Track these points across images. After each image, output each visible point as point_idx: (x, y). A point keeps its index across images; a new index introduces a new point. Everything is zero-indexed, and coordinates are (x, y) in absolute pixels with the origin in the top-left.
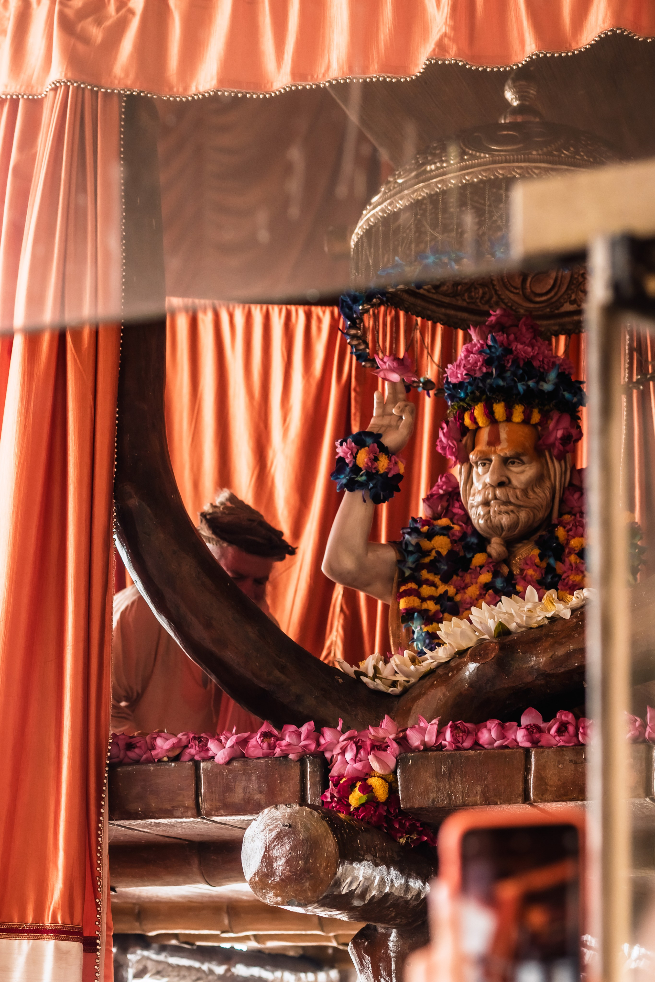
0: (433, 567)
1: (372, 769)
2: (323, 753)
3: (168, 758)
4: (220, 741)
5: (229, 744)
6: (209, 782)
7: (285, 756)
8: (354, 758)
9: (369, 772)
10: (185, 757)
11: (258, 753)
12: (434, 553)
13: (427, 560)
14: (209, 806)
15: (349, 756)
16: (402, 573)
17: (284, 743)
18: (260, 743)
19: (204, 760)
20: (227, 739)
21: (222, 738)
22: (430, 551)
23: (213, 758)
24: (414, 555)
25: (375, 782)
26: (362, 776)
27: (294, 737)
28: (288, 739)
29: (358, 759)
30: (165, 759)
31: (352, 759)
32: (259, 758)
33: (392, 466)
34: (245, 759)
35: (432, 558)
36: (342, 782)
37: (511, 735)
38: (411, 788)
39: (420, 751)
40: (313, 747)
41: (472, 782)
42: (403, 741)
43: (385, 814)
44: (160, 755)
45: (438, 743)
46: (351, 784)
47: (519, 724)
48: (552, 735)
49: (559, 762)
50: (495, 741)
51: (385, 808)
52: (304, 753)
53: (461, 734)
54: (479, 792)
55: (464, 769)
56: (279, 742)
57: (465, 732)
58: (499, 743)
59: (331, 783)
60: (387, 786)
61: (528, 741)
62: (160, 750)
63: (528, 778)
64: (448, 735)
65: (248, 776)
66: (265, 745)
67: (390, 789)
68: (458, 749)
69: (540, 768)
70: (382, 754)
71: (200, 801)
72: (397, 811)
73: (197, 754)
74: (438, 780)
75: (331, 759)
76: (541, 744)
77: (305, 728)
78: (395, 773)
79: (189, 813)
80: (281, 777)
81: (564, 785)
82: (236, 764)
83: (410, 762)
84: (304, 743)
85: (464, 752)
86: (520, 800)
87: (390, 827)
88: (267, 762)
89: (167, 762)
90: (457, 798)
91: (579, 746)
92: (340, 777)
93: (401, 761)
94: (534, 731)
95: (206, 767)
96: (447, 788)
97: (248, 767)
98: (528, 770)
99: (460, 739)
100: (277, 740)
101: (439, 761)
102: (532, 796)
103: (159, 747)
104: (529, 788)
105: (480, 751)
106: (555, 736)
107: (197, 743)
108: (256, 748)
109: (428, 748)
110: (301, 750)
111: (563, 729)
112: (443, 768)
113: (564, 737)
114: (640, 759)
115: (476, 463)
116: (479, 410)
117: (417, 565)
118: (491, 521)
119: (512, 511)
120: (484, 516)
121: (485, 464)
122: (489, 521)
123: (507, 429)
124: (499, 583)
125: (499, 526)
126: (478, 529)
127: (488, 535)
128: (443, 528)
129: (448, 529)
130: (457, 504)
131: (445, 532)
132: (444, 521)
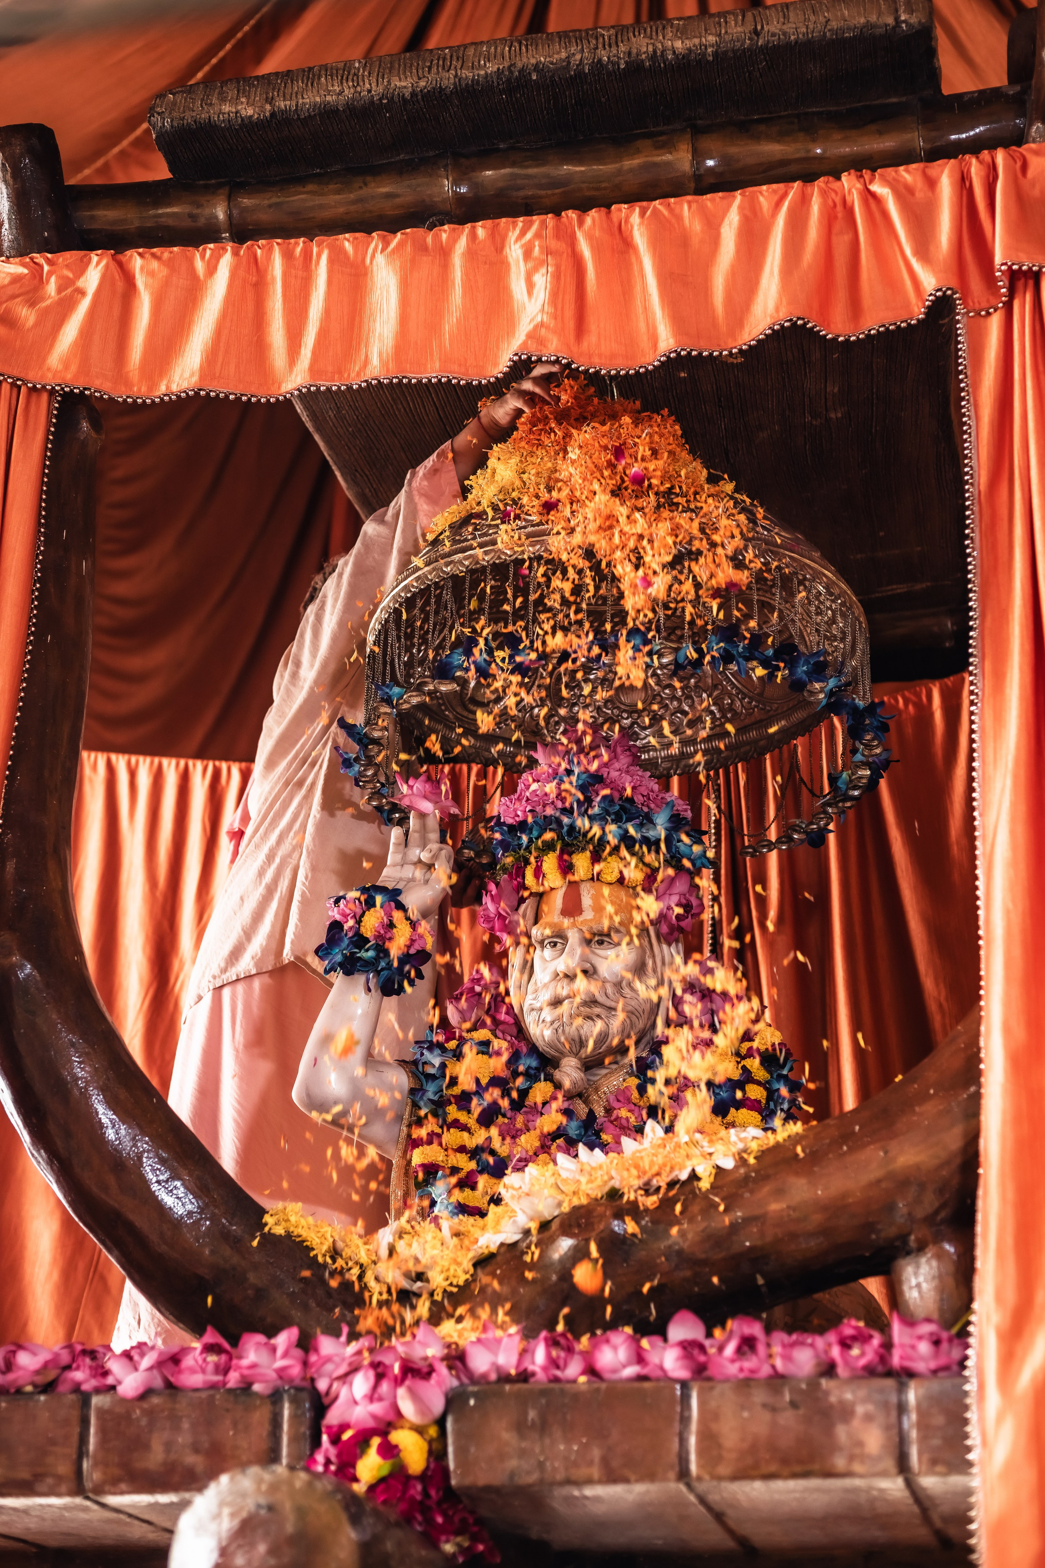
0: (465, 1101)
1: (399, 1414)
2: (312, 1381)
3: (35, 1386)
4: (130, 1358)
5: (146, 1362)
6: (103, 1431)
7: (246, 1386)
8: (369, 1393)
9: (394, 1420)
10: (65, 1386)
11: (196, 1380)
13: (456, 1090)
14: (100, 1474)
15: (359, 1387)
17: (245, 1362)
18: (200, 1362)
19: (98, 1391)
20: (142, 1355)
21: (133, 1354)
23: (113, 1388)
24: (436, 1080)
25: (403, 1438)
26: (382, 1427)
27: (262, 1353)
28: (249, 1356)
29: (376, 1396)
30: (29, 1388)
31: (365, 1396)
32: (196, 1390)
33: (416, 937)
34: (173, 1391)
36: (346, 1436)
37: (653, 1358)
38: (473, 1450)
39: (488, 1383)
40: (296, 1371)
41: (584, 1441)
42: (459, 1364)
43: (419, 1498)
44: (21, 1382)
45: (522, 1368)
46: (363, 1439)
47: (665, 1340)
48: (727, 1359)
49: (743, 1407)
50: (624, 1366)
51: (419, 1487)
52: (279, 1383)
53: (562, 1354)
54: (597, 1460)
55: (569, 1417)
56: (234, 1362)
57: (570, 1350)
58: (631, 1371)
59: (325, 1438)
60: (425, 1446)
61: (686, 1368)
62: (20, 1373)
63: (685, 1435)
64: (540, 1355)
65: (175, 1420)
66: (210, 1368)
67: (430, 1452)
68: (556, 1380)
69: (708, 1416)
70: (423, 1387)
71: (85, 1465)
72: (441, 1493)
73: (86, 1381)
74: (522, 1435)
75: (328, 1393)
76: (707, 1373)
77: (282, 1340)
78: (441, 1422)
79: (63, 1488)
80: (235, 1424)
81: (753, 1449)
82: (155, 1400)
83: (472, 1402)
84: (280, 1363)
85: (568, 1386)
86: (672, 1475)
87: (429, 1521)
88: (212, 1397)
89: (31, 1394)
90: (557, 1469)
91: (778, 1379)
92: (344, 1427)
93: (454, 1401)
94: (696, 1352)
95: (100, 1404)
96: (537, 1450)
97: (177, 1406)
98: (685, 1420)
99: (561, 1363)
100: (231, 1359)
101: (524, 1401)
102: (693, 1467)
103: (20, 1368)
104: (687, 1453)
105: (598, 1384)
106: (733, 1361)
107: (88, 1361)
108: (193, 1371)
109: (504, 1378)
110: (274, 1375)
111: (746, 1348)
112: (532, 1414)
113: (750, 1363)
114: (886, 1405)
115: (542, 943)
116: (550, 863)
117: (441, 1096)
118: (563, 1031)
119: (598, 1016)
120: (552, 1023)
121: (555, 944)
122: (560, 1031)
123: (592, 892)
124: (573, 1129)
125: (577, 1039)
126: (540, 1044)
127: (557, 1054)
128: (481, 1043)
129: (489, 1044)
130: (503, 1008)
131: (485, 1049)
132: (482, 1034)
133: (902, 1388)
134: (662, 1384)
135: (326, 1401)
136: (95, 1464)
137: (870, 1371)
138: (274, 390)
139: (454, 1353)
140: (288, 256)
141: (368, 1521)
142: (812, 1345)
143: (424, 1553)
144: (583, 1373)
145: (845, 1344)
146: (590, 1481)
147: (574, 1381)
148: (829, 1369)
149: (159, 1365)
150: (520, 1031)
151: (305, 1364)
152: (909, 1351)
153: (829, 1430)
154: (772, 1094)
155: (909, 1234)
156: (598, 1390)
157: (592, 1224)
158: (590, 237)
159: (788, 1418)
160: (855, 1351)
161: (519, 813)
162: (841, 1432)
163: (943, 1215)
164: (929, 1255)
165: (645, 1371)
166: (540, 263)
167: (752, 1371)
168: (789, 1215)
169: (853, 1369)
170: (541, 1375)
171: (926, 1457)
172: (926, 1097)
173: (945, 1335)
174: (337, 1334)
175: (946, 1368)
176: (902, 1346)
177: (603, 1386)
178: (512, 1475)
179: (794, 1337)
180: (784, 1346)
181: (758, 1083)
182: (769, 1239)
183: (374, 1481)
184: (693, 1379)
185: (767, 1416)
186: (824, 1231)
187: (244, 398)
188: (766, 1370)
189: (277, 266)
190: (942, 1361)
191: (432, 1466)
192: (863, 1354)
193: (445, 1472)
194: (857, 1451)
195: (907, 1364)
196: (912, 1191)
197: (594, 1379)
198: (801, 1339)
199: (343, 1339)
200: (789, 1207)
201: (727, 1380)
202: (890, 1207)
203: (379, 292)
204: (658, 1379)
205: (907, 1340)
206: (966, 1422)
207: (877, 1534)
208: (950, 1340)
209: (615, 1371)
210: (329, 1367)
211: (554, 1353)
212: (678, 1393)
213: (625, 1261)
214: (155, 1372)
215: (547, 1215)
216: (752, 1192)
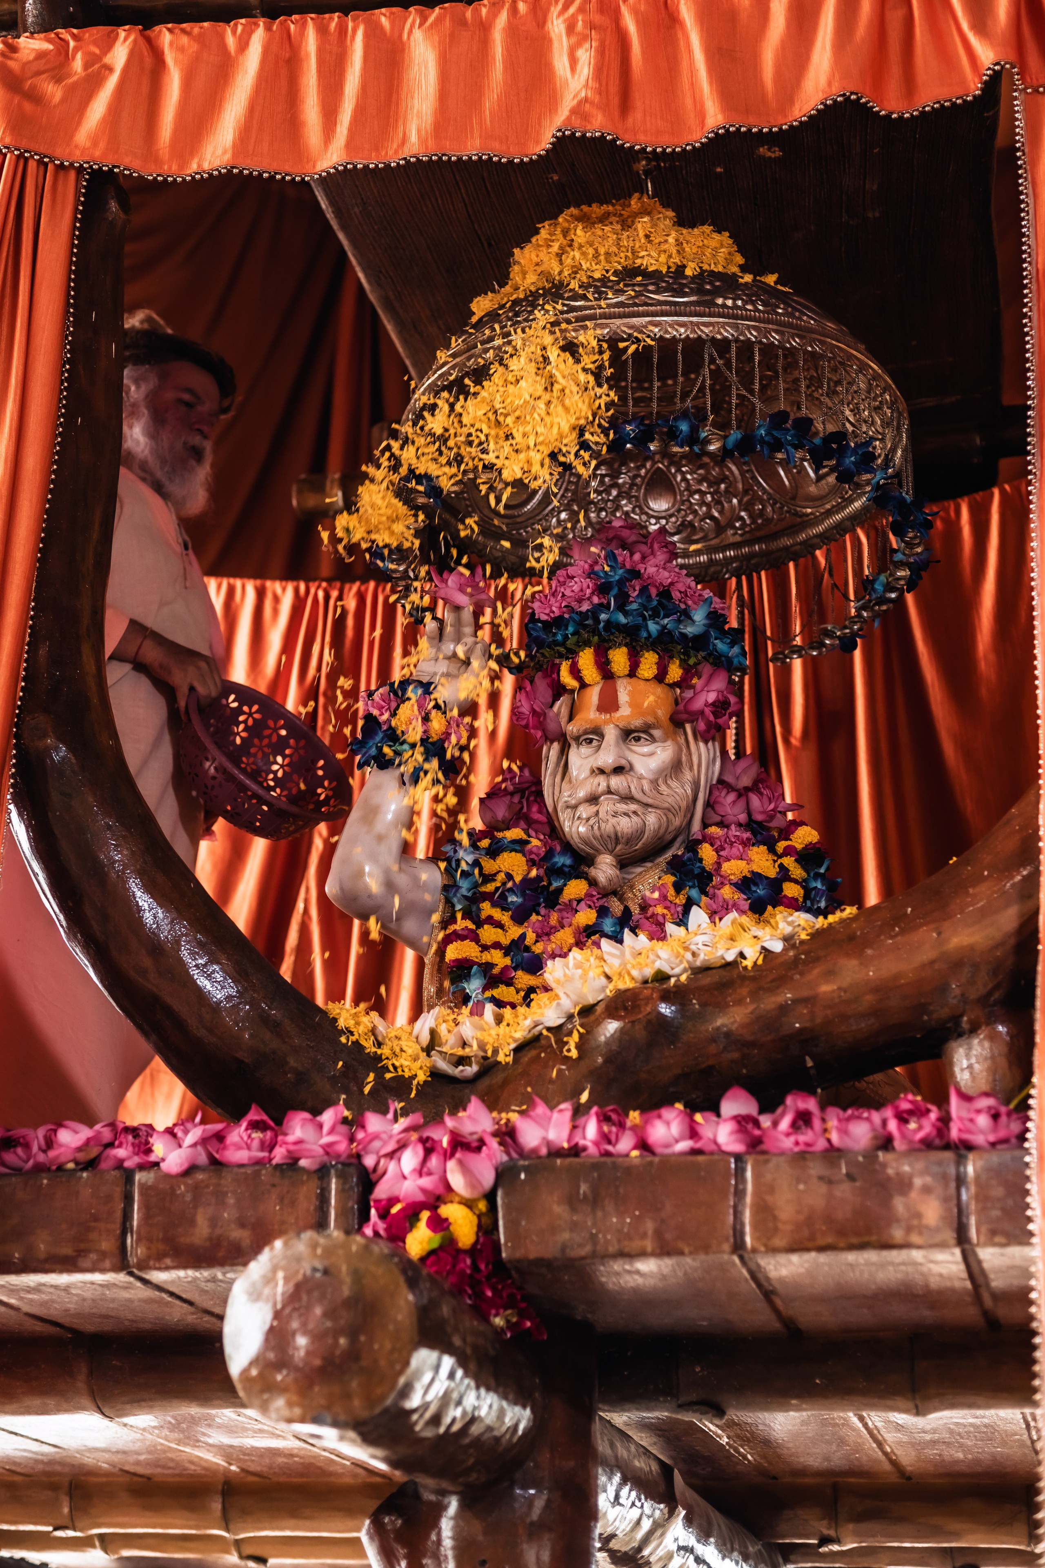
0: (498, 899)
1: (449, 1188)
2: (358, 1156)
3: (77, 1163)
4: (174, 1135)
5: (190, 1139)
6: (146, 1206)
7: (292, 1162)
8: (418, 1168)
9: (443, 1194)
10: (108, 1163)
11: (241, 1156)
12: (501, 877)
13: (490, 887)
14: (144, 1250)
15: (408, 1161)
16: (449, 904)
17: (291, 1138)
18: (245, 1138)
19: (142, 1167)
20: (186, 1132)
21: (176, 1131)
22: (495, 874)
23: (157, 1164)
24: (469, 878)
25: (452, 1211)
26: (432, 1200)
27: (308, 1130)
28: (295, 1132)
29: (425, 1170)
30: (71, 1166)
31: (414, 1170)
32: (241, 1166)
33: (451, 731)
34: (218, 1167)
35: (498, 884)
36: (395, 1210)
37: (707, 1132)
38: (523, 1223)
39: (540, 1157)
40: (342, 1147)
41: (637, 1213)
42: (508, 1140)
43: (468, 1271)
44: (63, 1159)
45: (573, 1143)
46: (412, 1213)
47: (718, 1115)
48: (782, 1133)
49: (798, 1180)
50: (677, 1141)
51: (468, 1261)
52: (326, 1158)
53: (614, 1129)
54: (650, 1233)
55: (621, 1191)
56: (280, 1138)
57: (621, 1126)
58: (684, 1145)
59: (373, 1211)
60: (475, 1220)
61: (740, 1141)
62: (62, 1150)
63: (740, 1208)
64: (591, 1129)
65: (220, 1196)
66: (256, 1144)
67: (480, 1226)
68: (608, 1154)
69: (764, 1189)
70: (473, 1160)
71: (129, 1241)
72: (490, 1267)
73: (129, 1158)
74: (573, 1209)
75: (375, 1169)
76: (763, 1147)
77: (328, 1117)
78: (490, 1197)
79: (107, 1264)
80: (281, 1200)
81: (809, 1221)
82: (200, 1176)
83: (523, 1176)
84: (326, 1140)
85: (621, 1159)
86: (727, 1247)
87: (478, 1295)
88: (257, 1174)
89: (74, 1170)
90: (610, 1241)
91: (833, 1153)
92: (393, 1201)
93: (503, 1175)
94: (750, 1126)
95: (143, 1180)
96: (589, 1223)
97: (223, 1182)
98: (740, 1193)
99: (613, 1138)
100: (276, 1136)
101: (575, 1175)
102: (748, 1239)
103: (61, 1146)
104: (743, 1225)
105: (650, 1158)
106: (788, 1135)
107: (130, 1138)
108: (239, 1148)
109: (556, 1152)
110: (321, 1151)
111: (801, 1123)
112: (584, 1188)
113: (805, 1137)
114: (944, 1177)
115: (577, 739)
116: (586, 659)
117: (474, 893)
118: (599, 828)
119: (635, 813)
120: (588, 820)
121: (591, 741)
122: (596, 828)
123: (629, 688)
124: (608, 925)
125: (613, 836)
126: (576, 841)
127: (591, 851)
128: (514, 842)
129: (522, 843)
130: (535, 809)
131: (518, 848)
132: (515, 833)
133: (960, 1160)
134: (716, 1157)
135: (374, 1177)
136: (139, 1240)
137: (927, 1144)
138: (308, 168)
139: (504, 1129)
140: (322, 31)
141: (425, 1285)
142: (868, 1119)
143: (475, 1323)
144: (635, 1148)
145: (902, 1118)
146: (642, 1254)
147: (627, 1155)
148: (886, 1143)
149: (204, 1141)
150: (553, 830)
151: (352, 1139)
152: (969, 1125)
153: (886, 1202)
154: (808, 892)
155: (962, 1015)
156: (651, 1163)
157: (639, 1006)
158: (635, 12)
159: (844, 1191)
160: (912, 1125)
161: (554, 609)
162: (899, 1204)
163: (996, 995)
164: (982, 1036)
165: (699, 1145)
166: (583, 39)
167: (808, 1145)
168: (840, 997)
169: (911, 1142)
170: (592, 1150)
171: (984, 1229)
172: (979, 879)
173: (1003, 1109)
174: (384, 1112)
175: (1005, 1141)
176: (961, 1119)
177: (656, 1159)
178: (564, 1248)
179: (850, 1112)
180: (840, 1120)
181: (796, 881)
182: (818, 1021)
183: (424, 1253)
184: (748, 1153)
185: (823, 1188)
186: (875, 1012)
187: (278, 177)
188: (821, 1144)
189: (311, 42)
190: (1002, 1133)
191: (481, 1240)
192: (920, 1128)
193: (496, 1246)
194: (915, 1222)
195: (966, 1136)
196: (966, 971)
197: (646, 1153)
198: (856, 1113)
199: (390, 1116)
200: (840, 989)
201: (782, 1153)
202: (944, 988)
203: (416, 68)
204: (712, 1153)
205: (965, 1114)
206: (1027, 1193)
207: (926, 1314)
208: (1009, 1114)
209: (667, 1146)
210: (376, 1144)
211: (605, 1129)
212: (733, 1166)
213: (673, 1043)
214: (199, 1148)
215: (591, 1000)
216: (802, 974)
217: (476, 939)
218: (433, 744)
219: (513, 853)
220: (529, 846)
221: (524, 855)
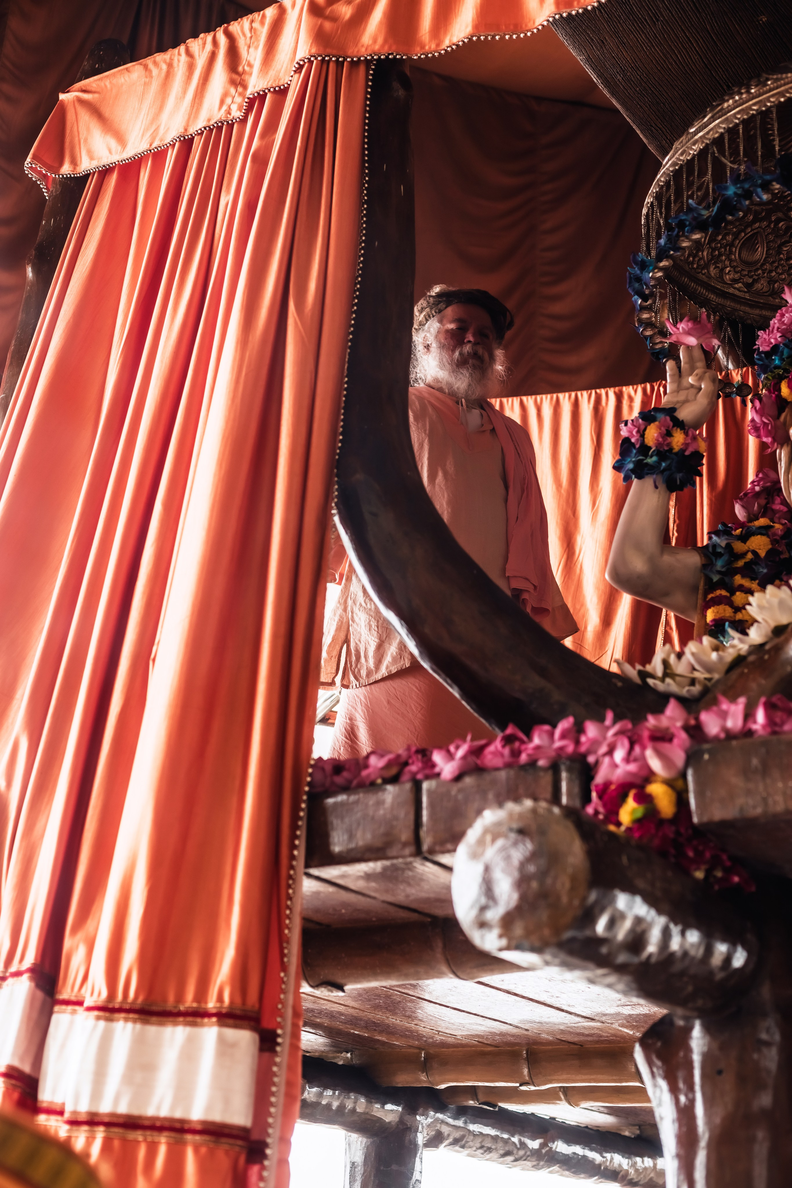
0: (748, 571)
1: (651, 771)
2: (584, 756)
3: (383, 778)
4: (448, 751)
5: (460, 753)
6: (432, 806)
7: (533, 763)
8: (626, 758)
9: (649, 776)
10: (406, 777)
11: (498, 762)
12: (750, 556)
13: (740, 563)
14: (432, 839)
15: (619, 755)
16: (708, 580)
17: (531, 745)
18: (500, 750)
19: (428, 777)
20: (457, 748)
21: (452, 748)
22: (746, 553)
23: (438, 775)
24: (723, 558)
25: (656, 789)
26: (638, 781)
27: (545, 737)
28: (537, 741)
29: (632, 758)
30: (379, 781)
31: (623, 759)
32: (498, 769)
33: (689, 441)
34: (481, 772)
35: (747, 560)
36: (610, 791)
38: (710, 793)
39: (719, 741)
40: (570, 749)
42: (696, 732)
43: (673, 836)
44: (373, 777)
45: (746, 728)
46: (623, 791)
51: (672, 828)
52: (558, 757)
53: (782, 715)
55: (785, 761)
56: (526, 746)
57: (785, 710)
59: (594, 795)
60: (672, 794)
62: (372, 770)
64: (761, 717)
65: (484, 794)
66: (507, 752)
67: (677, 799)
68: (778, 734)
70: (665, 747)
71: (422, 833)
72: (688, 831)
73: (419, 772)
74: (748, 779)
75: (595, 765)
77: (561, 727)
78: (683, 774)
79: (408, 851)
82: (469, 780)
83: (706, 757)
84: (558, 744)
85: (782, 736)
87: (682, 855)
88: (509, 773)
89: (382, 785)
90: (777, 802)
92: (607, 784)
93: (693, 756)
95: (429, 787)
96: (762, 789)
97: (486, 780)
99: (781, 721)
100: (523, 744)
101: (748, 752)
103: (372, 767)
107: (420, 757)
108: (494, 755)
109: (730, 735)
110: (553, 753)
112: (756, 762)
117: (728, 569)
128: (761, 527)
129: (768, 528)
130: (778, 500)
131: (764, 532)
132: (762, 522)
135: (594, 769)
136: (429, 832)
139: (693, 724)
149: (470, 754)
151: (577, 743)
170: (762, 732)
174: (603, 720)
178: (741, 809)
183: (633, 822)
191: (679, 810)
193: (689, 814)
199: (608, 722)
210: (596, 746)
211: (774, 715)
214: (468, 759)
217: (731, 604)
218: (676, 454)
219: (759, 536)
220: (772, 530)
221: (768, 537)
